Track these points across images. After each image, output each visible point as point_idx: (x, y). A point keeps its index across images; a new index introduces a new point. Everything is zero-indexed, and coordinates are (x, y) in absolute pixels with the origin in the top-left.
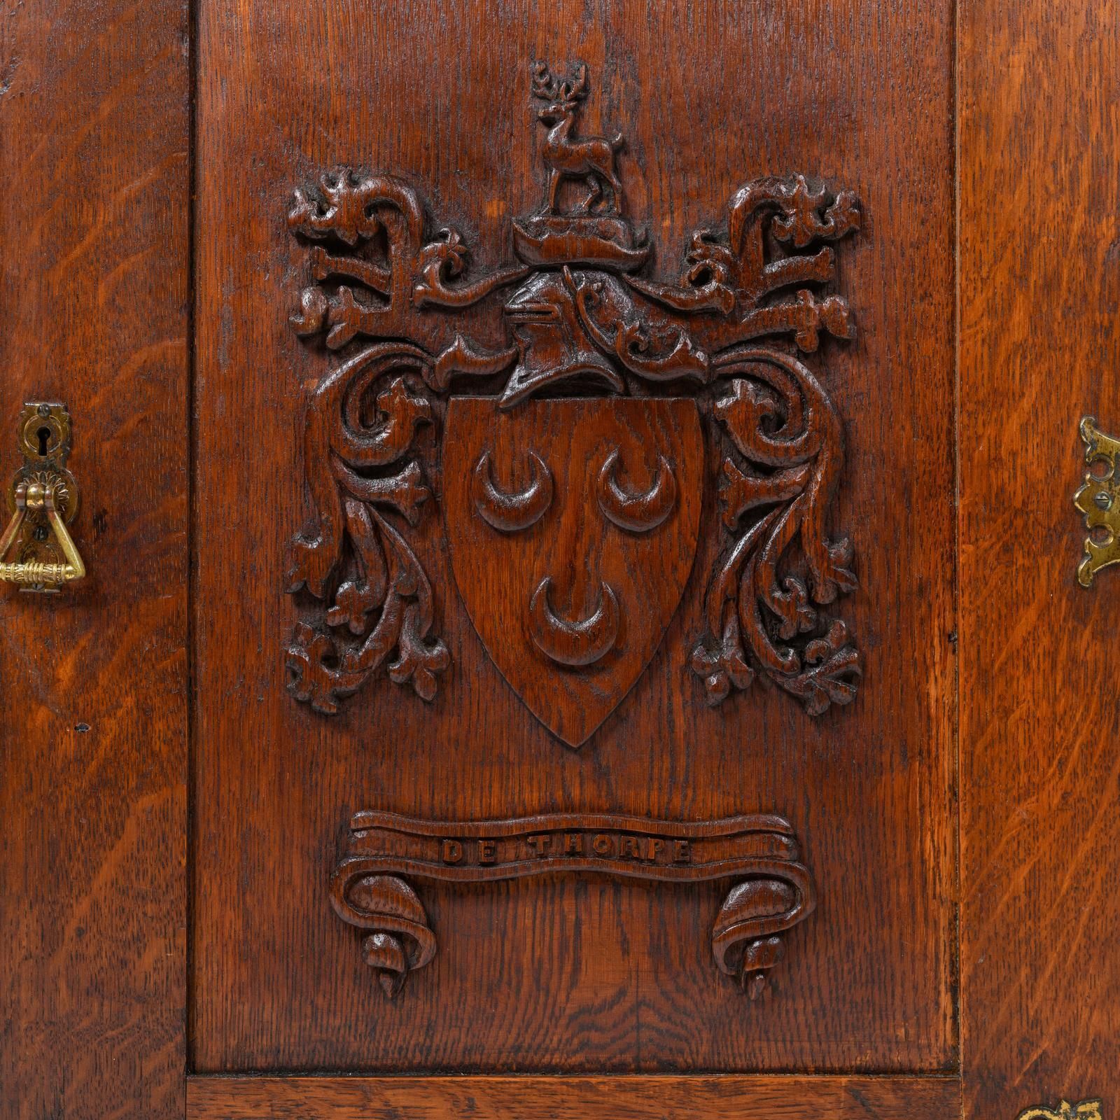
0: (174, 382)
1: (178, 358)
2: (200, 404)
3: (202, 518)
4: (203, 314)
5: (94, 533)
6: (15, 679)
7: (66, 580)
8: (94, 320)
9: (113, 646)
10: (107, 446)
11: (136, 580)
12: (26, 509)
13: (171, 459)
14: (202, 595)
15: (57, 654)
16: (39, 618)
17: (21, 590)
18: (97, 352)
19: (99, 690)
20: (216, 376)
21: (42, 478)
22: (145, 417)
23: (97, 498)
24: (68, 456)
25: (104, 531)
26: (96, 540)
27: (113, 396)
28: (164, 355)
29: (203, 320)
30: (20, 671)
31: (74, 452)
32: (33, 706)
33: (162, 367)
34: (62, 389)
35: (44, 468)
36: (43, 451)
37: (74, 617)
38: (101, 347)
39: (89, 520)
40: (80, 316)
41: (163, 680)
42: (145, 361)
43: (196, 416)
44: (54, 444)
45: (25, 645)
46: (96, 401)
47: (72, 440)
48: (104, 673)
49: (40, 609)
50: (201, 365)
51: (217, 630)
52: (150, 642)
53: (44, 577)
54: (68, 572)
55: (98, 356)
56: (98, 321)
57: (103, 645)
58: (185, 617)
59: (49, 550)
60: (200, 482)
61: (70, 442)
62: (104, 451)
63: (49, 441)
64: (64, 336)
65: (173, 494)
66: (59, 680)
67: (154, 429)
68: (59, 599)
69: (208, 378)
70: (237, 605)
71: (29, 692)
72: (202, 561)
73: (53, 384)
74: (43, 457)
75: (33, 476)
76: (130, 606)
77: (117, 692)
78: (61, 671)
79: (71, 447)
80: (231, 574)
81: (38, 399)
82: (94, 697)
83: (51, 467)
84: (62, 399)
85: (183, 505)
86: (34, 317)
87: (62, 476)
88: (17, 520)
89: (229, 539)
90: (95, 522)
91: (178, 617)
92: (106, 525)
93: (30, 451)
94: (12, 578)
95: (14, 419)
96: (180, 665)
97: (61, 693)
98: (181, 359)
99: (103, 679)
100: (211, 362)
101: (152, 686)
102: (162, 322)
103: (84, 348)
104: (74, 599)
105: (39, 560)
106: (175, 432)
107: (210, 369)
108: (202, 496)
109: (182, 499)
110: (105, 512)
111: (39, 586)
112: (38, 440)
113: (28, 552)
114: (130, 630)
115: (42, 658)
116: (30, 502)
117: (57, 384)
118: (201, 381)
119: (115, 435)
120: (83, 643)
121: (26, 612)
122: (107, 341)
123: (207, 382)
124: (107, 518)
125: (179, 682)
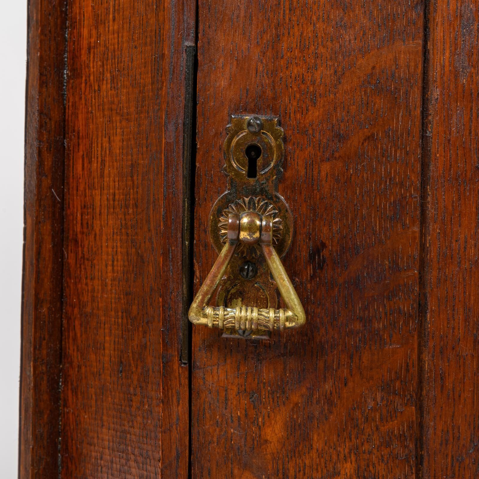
0: (407, 93)
1: (412, 64)
2: (434, 119)
3: (432, 255)
4: (439, 12)
5: (310, 271)
6: (215, 439)
7: (285, 328)
8: (314, 18)
9: (330, 403)
10: (326, 167)
11: (358, 326)
12: (237, 243)
13: (402, 184)
14: (431, 344)
15: (264, 411)
16: (243, 369)
17: (224, 336)
18: (317, 56)
19: (314, 454)
20: (452, 86)
21: (252, 205)
22: (373, 135)
23: (314, 229)
24: (281, 179)
25: (321, 268)
26: (312, 278)
27: (335, 109)
28: (396, 59)
29: (439, 19)
30: (221, 430)
31: (288, 174)
32: (236, 471)
33: (393, 75)
34: (274, 99)
35: (254, 193)
36: (252, 173)
37: (285, 369)
38: (322, 50)
39: (304, 254)
40: (298, 12)
41: (388, 444)
42: (374, 68)
43: (428, 134)
44: (266, 164)
45: (227, 399)
46: (315, 114)
47: (286, 159)
48: (319, 435)
49: (246, 358)
50: (435, 73)
51: (449, 385)
52: (375, 400)
53: (258, 324)
54: (288, 319)
55: (318, 62)
56: (318, 19)
57: (318, 402)
58: (414, 370)
59: (258, 290)
60: (431, 211)
61: (284, 162)
62: (323, 174)
63: (260, 161)
64: (277, 36)
65: (404, 225)
66: (266, 441)
67: (382, 148)
68: (268, 347)
69: (443, 88)
70: (473, 356)
71: (231, 455)
72: (432, 305)
73: (264, 92)
74: (252, 181)
75: (240, 202)
76: (351, 357)
77: (335, 457)
78: (269, 431)
79: (285, 167)
80: (466, 320)
81: (246, 110)
82: (307, 462)
83: (262, 192)
84: (275, 111)
85: (415, 238)
86: (242, 14)
87: (275, 202)
88: (226, 256)
89: (464, 279)
90: (312, 257)
91: (407, 370)
92: (324, 261)
93: (237, 174)
94: (220, 324)
95: (217, 134)
96: (409, 427)
97: (269, 457)
98: (416, 66)
99: (318, 443)
100: (447, 69)
101: (375, 451)
102: (394, 21)
103: (301, 51)
104: (286, 347)
105: (248, 303)
106: (407, 153)
107: (445, 79)
108: (433, 228)
109: (414, 232)
110: (323, 245)
111: (246, 333)
112: (246, 160)
113: (233, 291)
114: (350, 384)
115: (246, 415)
116: (244, 235)
117: (269, 93)
118: (436, 93)
119: (337, 155)
120: (295, 398)
121: (228, 361)
122: (329, 43)
123: (442, 94)
124: (325, 253)
125: (406, 447)
